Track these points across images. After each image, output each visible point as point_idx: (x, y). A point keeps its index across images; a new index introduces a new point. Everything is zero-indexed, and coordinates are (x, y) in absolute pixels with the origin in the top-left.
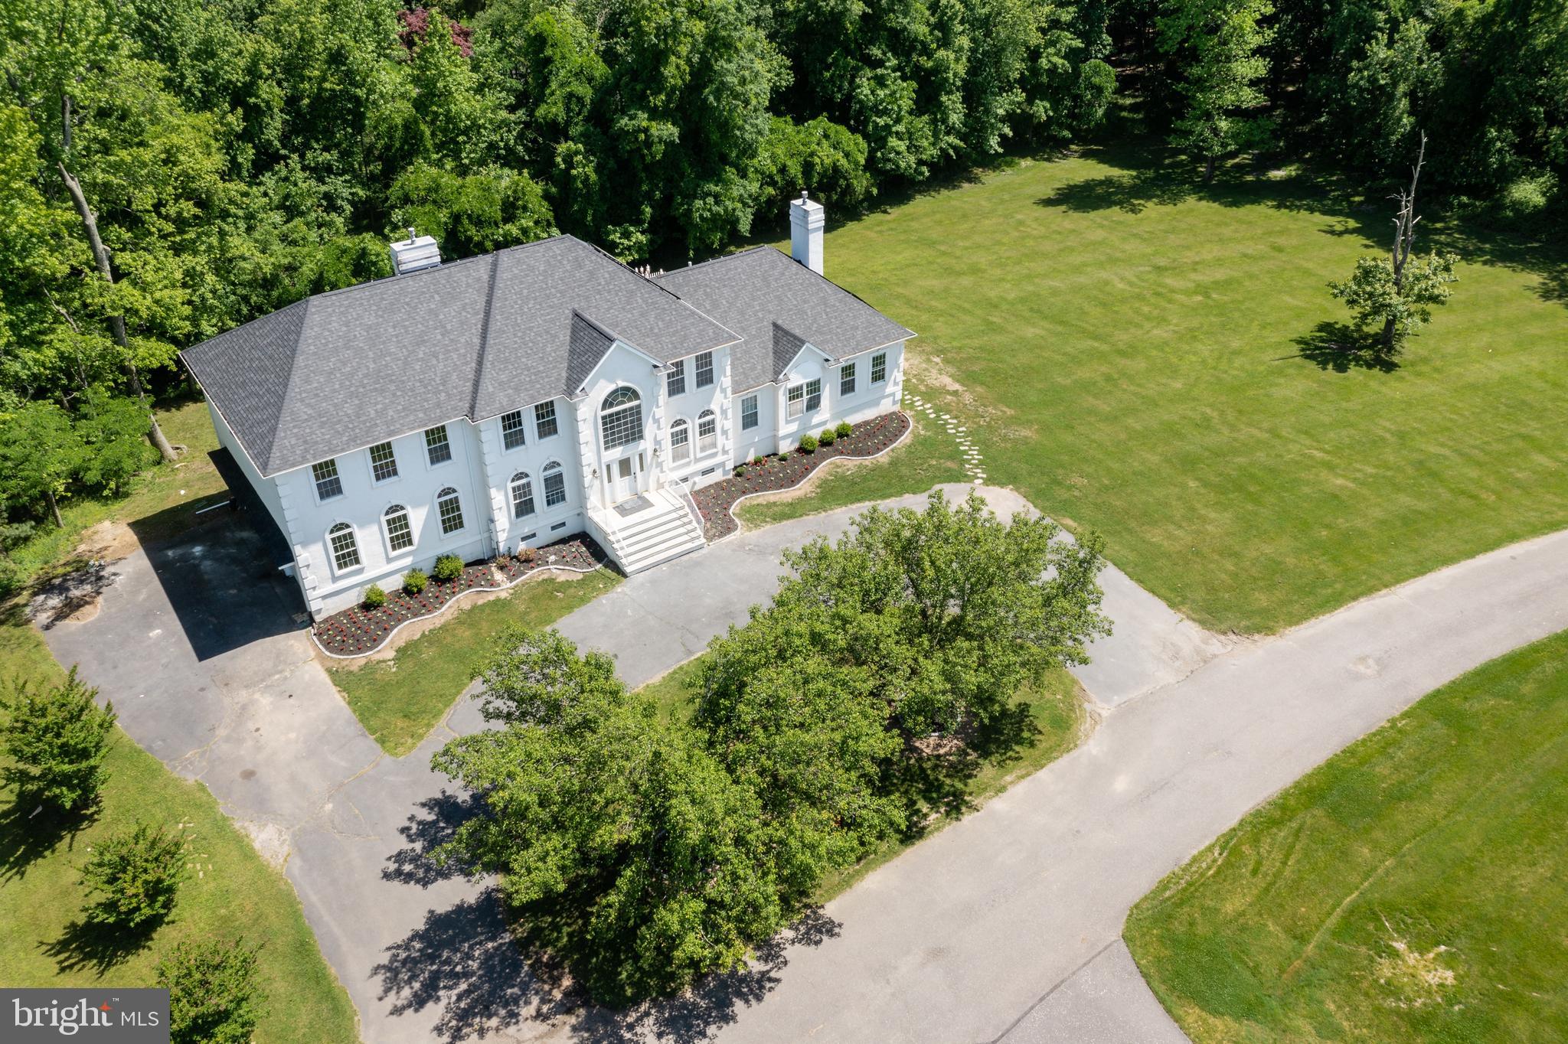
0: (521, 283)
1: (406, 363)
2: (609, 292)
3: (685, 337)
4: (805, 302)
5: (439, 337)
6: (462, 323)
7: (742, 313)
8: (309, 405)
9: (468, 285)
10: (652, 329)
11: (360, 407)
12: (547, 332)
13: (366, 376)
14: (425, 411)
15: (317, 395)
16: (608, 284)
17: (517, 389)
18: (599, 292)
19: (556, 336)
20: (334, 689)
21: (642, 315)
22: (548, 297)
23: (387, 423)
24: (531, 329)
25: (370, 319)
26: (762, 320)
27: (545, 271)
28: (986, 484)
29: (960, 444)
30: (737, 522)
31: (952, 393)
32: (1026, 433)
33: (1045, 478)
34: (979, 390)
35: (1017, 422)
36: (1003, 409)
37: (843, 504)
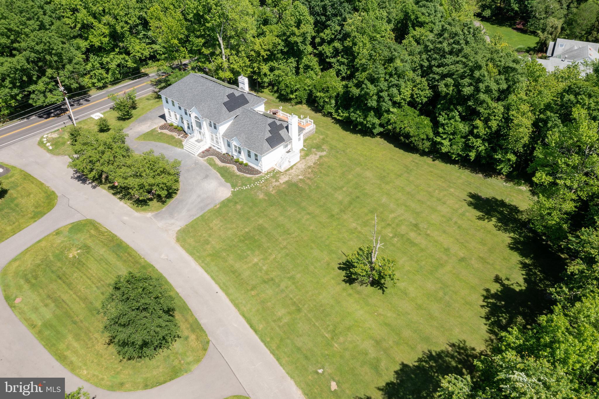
8: (172, 88)
11: (175, 92)
13: (181, 89)
15: (174, 87)
20: (151, 130)
28: (232, 191)
29: (250, 185)
30: (206, 158)
31: (277, 181)
32: (261, 196)
33: (238, 201)
34: (284, 186)
35: (267, 194)
36: (274, 191)
37: (217, 171)
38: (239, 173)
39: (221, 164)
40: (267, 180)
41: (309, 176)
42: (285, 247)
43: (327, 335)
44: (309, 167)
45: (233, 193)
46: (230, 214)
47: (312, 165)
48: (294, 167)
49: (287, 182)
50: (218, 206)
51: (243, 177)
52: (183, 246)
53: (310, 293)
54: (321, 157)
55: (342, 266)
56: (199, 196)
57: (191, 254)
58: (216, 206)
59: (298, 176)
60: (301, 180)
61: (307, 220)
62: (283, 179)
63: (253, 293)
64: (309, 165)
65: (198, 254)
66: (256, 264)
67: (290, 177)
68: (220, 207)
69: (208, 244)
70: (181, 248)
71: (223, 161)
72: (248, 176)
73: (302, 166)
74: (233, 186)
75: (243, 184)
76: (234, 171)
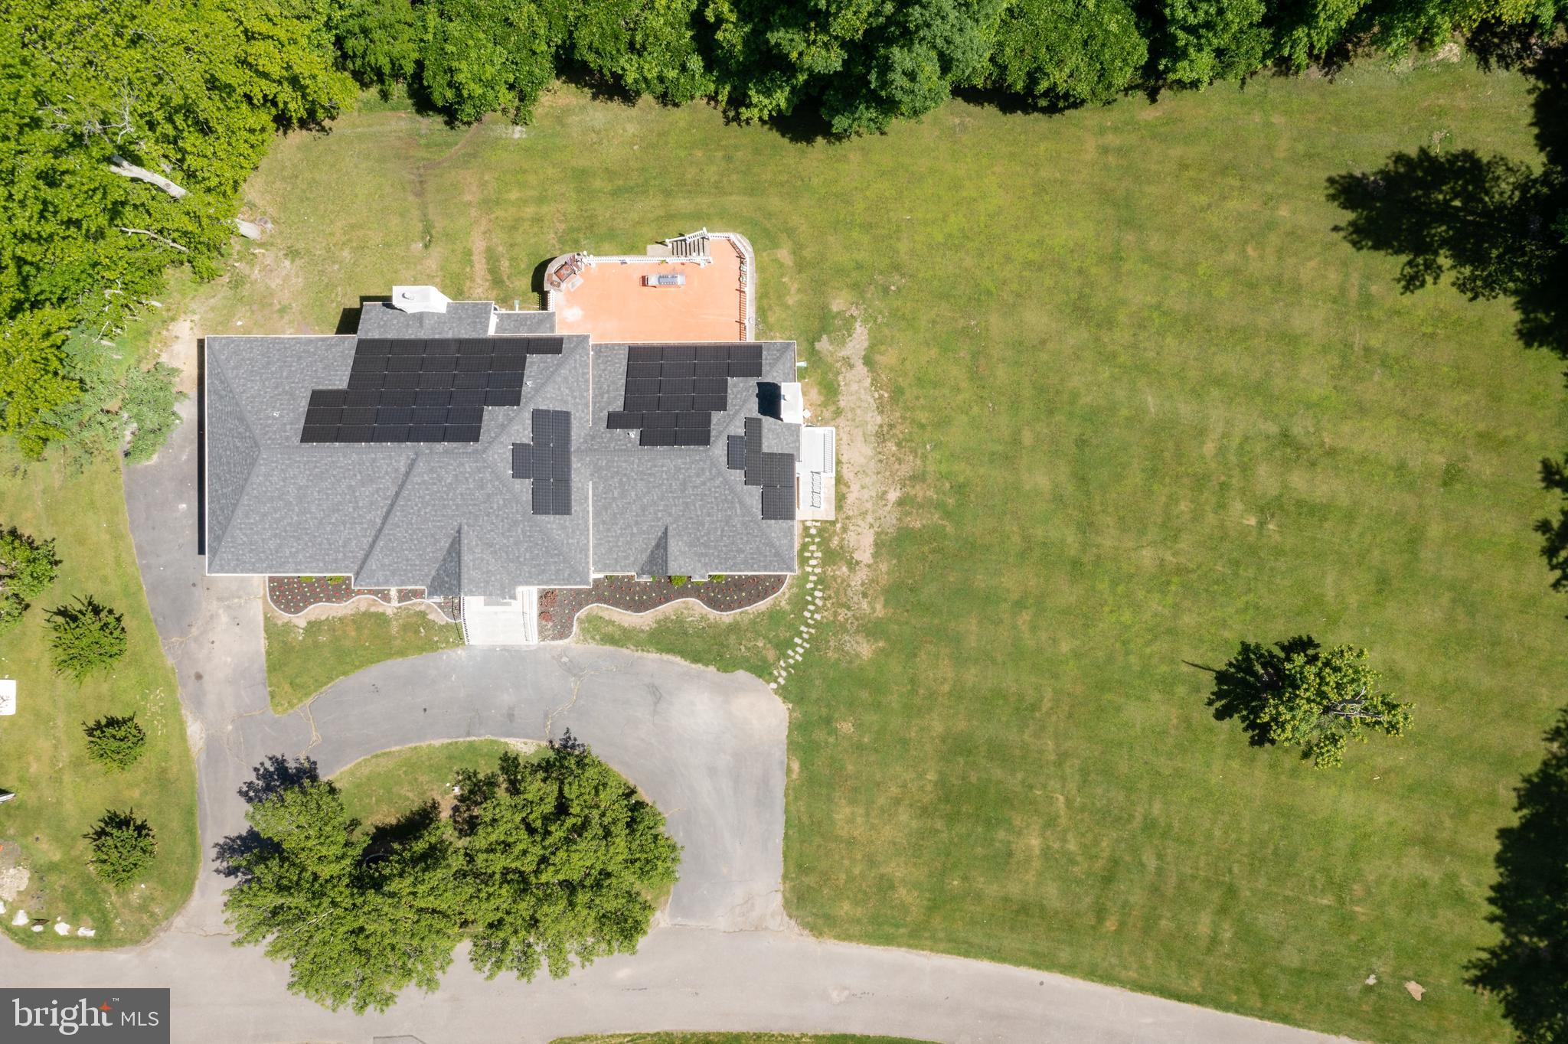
0: (427, 489)
1: (321, 523)
2: (497, 516)
3: (544, 571)
4: (709, 515)
5: (351, 510)
6: (372, 504)
7: (644, 509)
8: (245, 534)
9: (387, 473)
10: (518, 557)
11: (280, 546)
12: (433, 536)
13: (290, 524)
14: (325, 563)
15: (252, 529)
16: (499, 509)
17: (393, 573)
18: (488, 515)
19: (437, 541)
20: (263, 634)
21: (516, 543)
22: (445, 507)
23: (296, 564)
24: (420, 529)
25: (302, 482)
26: (659, 520)
27: (451, 484)
28: (776, 692)
29: (800, 634)
30: (575, 628)
31: (853, 565)
32: (865, 649)
33: (824, 711)
34: (884, 567)
35: (872, 629)
36: (879, 607)
37: (661, 651)
38: (727, 617)
39: (645, 620)
40: (821, 581)
41: (905, 470)
42: (1063, 757)
43: (1325, 902)
44: (881, 437)
45: (784, 692)
46: (850, 767)
47: (879, 420)
48: (848, 474)
49: (878, 545)
50: (796, 766)
51: (753, 622)
52: (848, 937)
53: (1218, 833)
54: (868, 361)
55: (1218, 704)
56: (712, 771)
57: (888, 940)
58: (789, 771)
59: (883, 496)
60: (901, 503)
61: (1034, 628)
62: (862, 542)
63: (1111, 925)
64: (872, 428)
65: (902, 931)
66: (1046, 853)
67: (870, 519)
68: (804, 766)
69: (892, 887)
70: (846, 943)
71: (639, 606)
72: (762, 605)
73: (861, 453)
74: (762, 670)
75: (783, 646)
76: (703, 618)
